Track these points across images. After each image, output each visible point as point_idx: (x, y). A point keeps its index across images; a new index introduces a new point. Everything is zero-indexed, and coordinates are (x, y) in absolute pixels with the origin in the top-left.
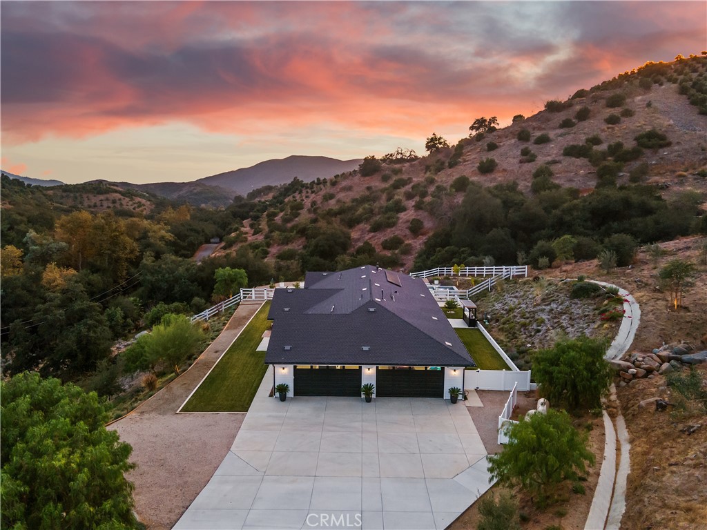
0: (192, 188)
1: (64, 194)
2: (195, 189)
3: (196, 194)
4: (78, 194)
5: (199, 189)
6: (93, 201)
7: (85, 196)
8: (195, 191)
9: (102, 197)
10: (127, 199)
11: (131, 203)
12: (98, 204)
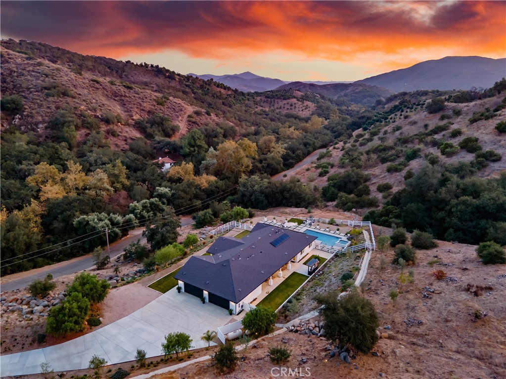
0: (356, 88)
1: (266, 100)
2: (357, 89)
3: (357, 93)
4: (273, 100)
5: (361, 88)
6: (280, 105)
7: (276, 101)
8: (357, 90)
9: (285, 102)
10: (300, 103)
11: (301, 106)
12: (282, 107)
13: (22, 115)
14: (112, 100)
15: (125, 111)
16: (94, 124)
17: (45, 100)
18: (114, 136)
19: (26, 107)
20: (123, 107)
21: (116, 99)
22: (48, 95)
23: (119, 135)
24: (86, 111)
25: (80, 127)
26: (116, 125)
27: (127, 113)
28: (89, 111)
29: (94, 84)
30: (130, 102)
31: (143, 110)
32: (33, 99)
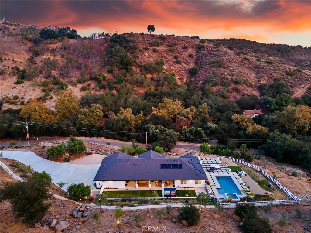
13: (196, 76)
14: (252, 71)
15: (257, 78)
16: (227, 83)
17: (210, 69)
18: (236, 92)
19: (199, 72)
20: (257, 75)
21: (255, 70)
22: (212, 67)
23: (240, 92)
24: (228, 76)
25: (218, 84)
26: (242, 86)
27: (257, 79)
28: (229, 76)
29: (244, 61)
30: (264, 72)
31: (271, 78)
32: (204, 68)
